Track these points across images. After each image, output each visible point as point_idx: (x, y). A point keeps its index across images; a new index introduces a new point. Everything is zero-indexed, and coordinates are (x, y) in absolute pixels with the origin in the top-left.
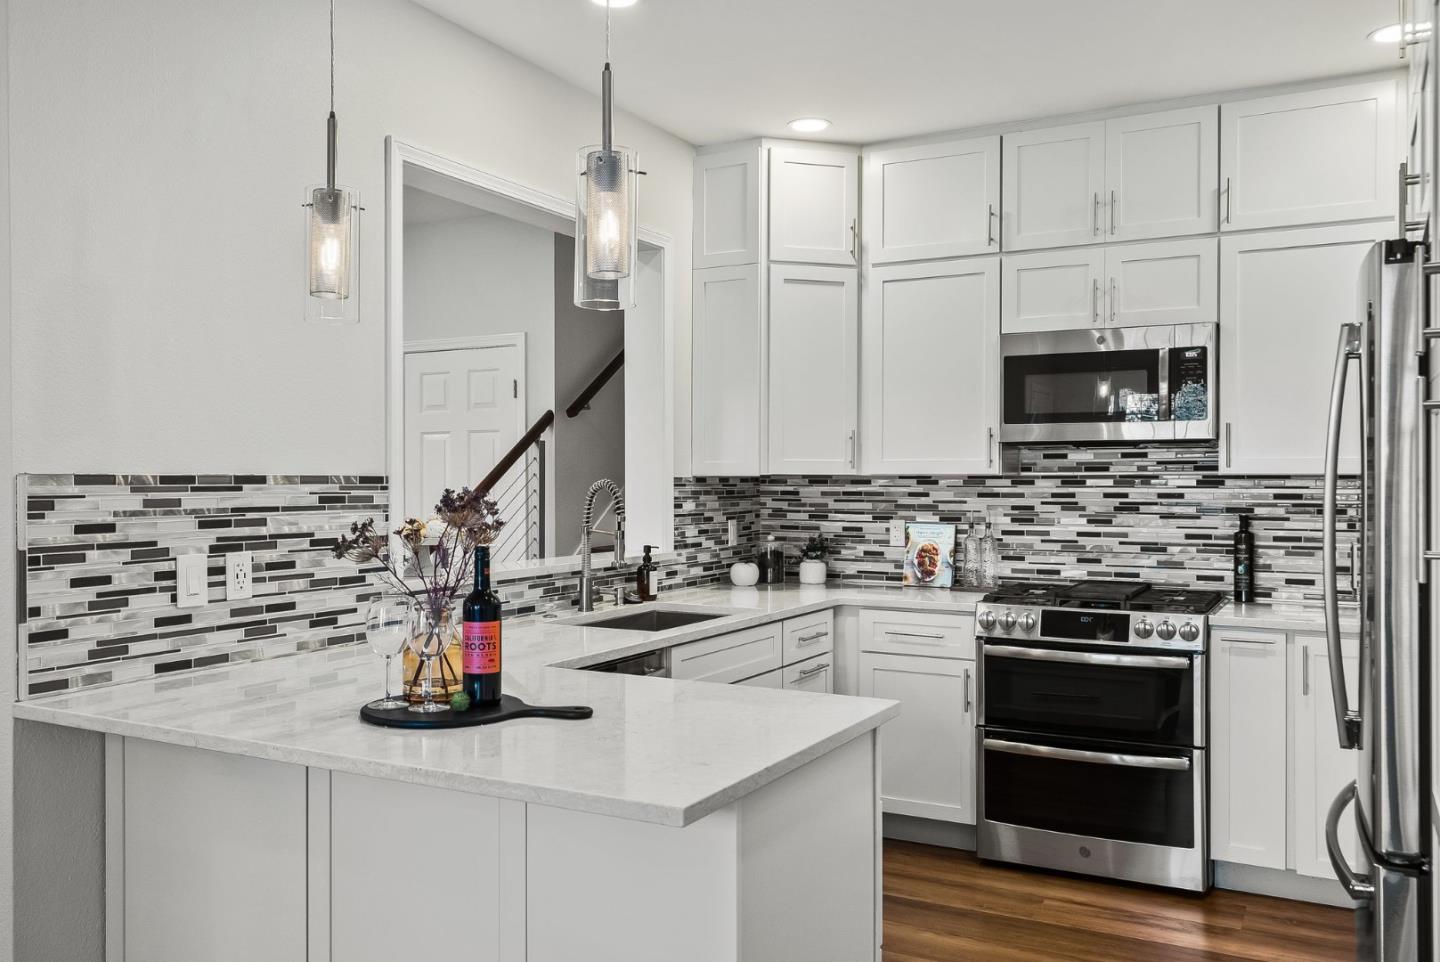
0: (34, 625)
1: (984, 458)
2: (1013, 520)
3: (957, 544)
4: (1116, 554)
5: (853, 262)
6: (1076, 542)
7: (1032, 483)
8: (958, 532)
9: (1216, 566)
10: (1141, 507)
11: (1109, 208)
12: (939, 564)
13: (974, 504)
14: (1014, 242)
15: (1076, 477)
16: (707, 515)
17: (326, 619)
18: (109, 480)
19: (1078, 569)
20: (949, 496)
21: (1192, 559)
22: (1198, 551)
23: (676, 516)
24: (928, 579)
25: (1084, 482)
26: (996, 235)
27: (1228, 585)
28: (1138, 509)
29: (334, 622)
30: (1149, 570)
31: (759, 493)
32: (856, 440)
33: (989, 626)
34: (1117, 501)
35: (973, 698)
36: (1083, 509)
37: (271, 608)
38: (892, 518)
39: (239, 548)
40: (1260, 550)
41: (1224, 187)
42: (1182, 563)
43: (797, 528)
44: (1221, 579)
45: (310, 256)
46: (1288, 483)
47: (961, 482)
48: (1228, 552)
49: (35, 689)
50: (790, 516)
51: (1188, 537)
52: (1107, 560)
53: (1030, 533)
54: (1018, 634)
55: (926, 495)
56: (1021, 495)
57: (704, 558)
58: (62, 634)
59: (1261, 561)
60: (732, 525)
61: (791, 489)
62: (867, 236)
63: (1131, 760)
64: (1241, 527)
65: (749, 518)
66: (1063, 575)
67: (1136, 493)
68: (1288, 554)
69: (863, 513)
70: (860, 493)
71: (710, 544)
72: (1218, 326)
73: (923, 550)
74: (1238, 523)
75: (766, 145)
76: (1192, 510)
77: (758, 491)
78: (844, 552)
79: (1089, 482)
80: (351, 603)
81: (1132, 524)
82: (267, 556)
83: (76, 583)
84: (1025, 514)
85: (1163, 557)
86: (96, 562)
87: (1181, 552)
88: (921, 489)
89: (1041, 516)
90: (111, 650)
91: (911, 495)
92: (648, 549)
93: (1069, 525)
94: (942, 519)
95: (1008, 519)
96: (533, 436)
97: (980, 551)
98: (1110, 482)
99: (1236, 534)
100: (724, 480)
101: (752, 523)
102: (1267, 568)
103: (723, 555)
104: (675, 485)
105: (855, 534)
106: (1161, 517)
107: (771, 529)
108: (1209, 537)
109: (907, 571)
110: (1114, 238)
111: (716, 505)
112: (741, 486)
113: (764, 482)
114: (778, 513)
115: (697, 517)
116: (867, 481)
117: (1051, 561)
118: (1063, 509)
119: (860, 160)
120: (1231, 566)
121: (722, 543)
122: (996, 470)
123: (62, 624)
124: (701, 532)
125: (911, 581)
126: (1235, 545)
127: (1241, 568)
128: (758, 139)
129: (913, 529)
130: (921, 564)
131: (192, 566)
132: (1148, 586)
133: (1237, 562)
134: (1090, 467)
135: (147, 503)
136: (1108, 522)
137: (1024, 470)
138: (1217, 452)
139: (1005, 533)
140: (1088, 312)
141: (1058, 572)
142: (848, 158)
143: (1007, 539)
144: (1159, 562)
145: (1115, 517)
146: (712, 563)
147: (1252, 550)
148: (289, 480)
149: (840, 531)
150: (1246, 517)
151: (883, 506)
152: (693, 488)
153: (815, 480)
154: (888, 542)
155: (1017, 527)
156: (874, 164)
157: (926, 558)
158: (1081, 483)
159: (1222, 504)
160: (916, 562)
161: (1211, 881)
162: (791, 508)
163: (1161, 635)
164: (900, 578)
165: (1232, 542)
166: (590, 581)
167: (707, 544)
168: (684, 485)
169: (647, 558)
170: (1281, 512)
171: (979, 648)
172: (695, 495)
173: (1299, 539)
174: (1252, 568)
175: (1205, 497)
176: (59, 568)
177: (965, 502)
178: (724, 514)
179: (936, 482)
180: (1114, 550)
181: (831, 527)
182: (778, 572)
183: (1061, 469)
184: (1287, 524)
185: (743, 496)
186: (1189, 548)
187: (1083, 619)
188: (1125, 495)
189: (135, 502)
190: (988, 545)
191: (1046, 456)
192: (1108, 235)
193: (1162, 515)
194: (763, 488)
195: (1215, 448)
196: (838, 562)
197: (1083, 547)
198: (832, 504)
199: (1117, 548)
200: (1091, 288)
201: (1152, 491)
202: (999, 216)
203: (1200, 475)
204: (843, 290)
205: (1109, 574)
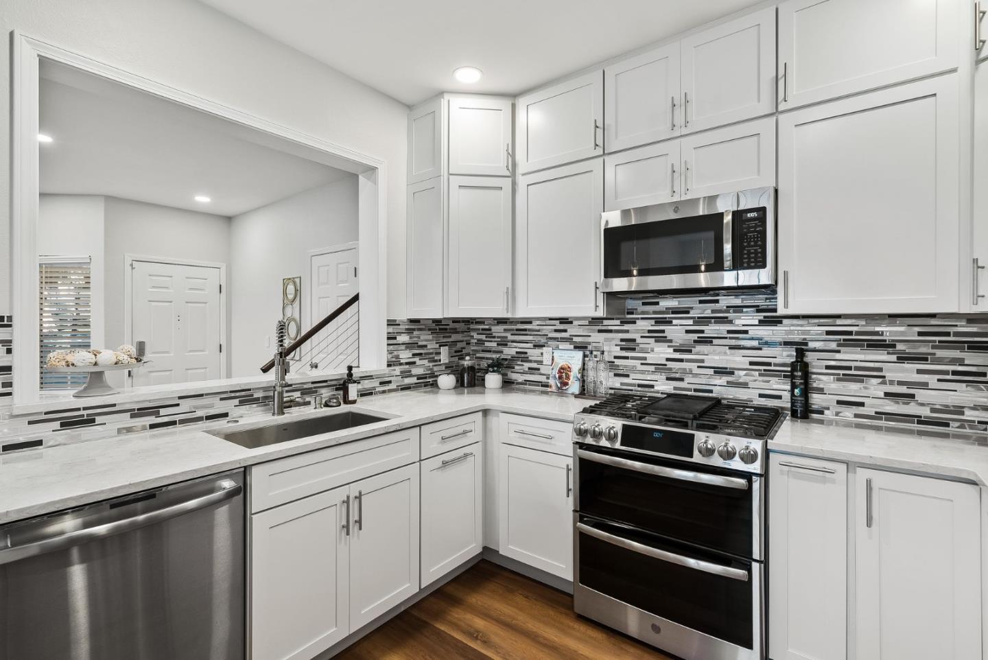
1: (594, 304)
2: (622, 349)
3: (583, 365)
4: (696, 375)
5: (508, 173)
6: (666, 365)
7: (635, 323)
8: (585, 356)
9: (775, 387)
10: (714, 340)
11: (683, 109)
12: (571, 378)
13: (596, 338)
14: (612, 145)
15: (666, 318)
16: (420, 343)
19: (667, 385)
20: (579, 332)
21: (755, 381)
22: (760, 375)
23: (388, 345)
24: (564, 388)
25: (671, 322)
26: (600, 142)
27: (785, 403)
28: (711, 342)
30: (720, 388)
31: (469, 330)
33: (583, 433)
34: (695, 336)
35: (572, 487)
36: (671, 341)
38: (544, 346)
40: (814, 376)
42: (747, 384)
43: (490, 351)
44: (779, 397)
46: (839, 322)
48: (785, 376)
50: (487, 344)
51: (751, 363)
52: (688, 379)
53: (633, 358)
54: (604, 443)
55: (565, 331)
56: (627, 331)
57: (417, 371)
59: (815, 385)
60: (444, 350)
61: (487, 327)
62: (518, 154)
64: (797, 357)
65: (460, 345)
66: (656, 388)
67: (710, 330)
68: (838, 380)
69: (527, 343)
70: (525, 330)
71: (424, 362)
72: (776, 191)
73: (562, 368)
74: (795, 354)
75: (446, 97)
76: (755, 343)
77: (469, 328)
78: (517, 367)
79: (675, 322)
81: (706, 353)
84: (631, 345)
85: (730, 379)
87: (746, 375)
88: (562, 327)
89: (641, 346)
91: (556, 331)
93: (661, 353)
94: (576, 347)
95: (618, 348)
97: (598, 369)
98: (691, 322)
99: (792, 362)
101: (464, 348)
102: (821, 391)
103: (435, 369)
104: (388, 325)
105: (523, 357)
106: (730, 348)
107: (472, 352)
108: (769, 364)
109: (552, 382)
110: (687, 131)
111: (429, 337)
112: (452, 325)
113: (472, 323)
115: (410, 345)
116: (530, 322)
117: (648, 378)
118: (656, 341)
119: (514, 106)
120: (788, 387)
121: (436, 361)
122: (603, 312)
124: (414, 355)
125: (554, 389)
126: (792, 371)
127: (797, 391)
128: (441, 94)
129: (556, 354)
130: (560, 377)
132: (717, 402)
133: (794, 386)
134: (676, 311)
136: (690, 351)
137: (628, 313)
138: (776, 298)
139: (615, 357)
140: (669, 191)
141: (652, 386)
142: (505, 105)
143: (617, 362)
144: (728, 382)
145: (695, 347)
146: (426, 374)
147: (806, 375)
149: (515, 354)
150: (801, 349)
151: (539, 338)
152: (407, 327)
153: (501, 321)
154: (542, 362)
155: (624, 354)
156: (522, 106)
157: (564, 372)
158: (669, 322)
159: (779, 339)
160: (557, 376)
162: (487, 339)
163: (721, 455)
164: (547, 386)
165: (789, 369)
167: (421, 362)
168: (399, 325)
169: (350, 375)
170: (833, 346)
171: (575, 451)
172: (409, 331)
173: (849, 368)
174: (806, 391)
175: (765, 333)
177: (590, 336)
178: (437, 343)
179: (571, 323)
180: (693, 372)
181: (509, 352)
182: (470, 380)
183: (655, 313)
184: (838, 356)
185: (455, 331)
186: (753, 372)
187: (656, 435)
188: (702, 332)
190: (602, 366)
191: (642, 303)
192: (683, 129)
193: (731, 348)
194: (472, 326)
195: (775, 292)
196: (514, 376)
197: (670, 369)
198: (510, 337)
199: (696, 371)
200: (670, 171)
201: (724, 328)
202: (601, 127)
203: (761, 316)
204: (502, 192)
205: (690, 390)
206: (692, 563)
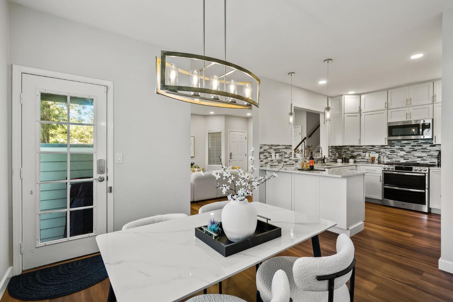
0: (260, 160)
1: (384, 142)
3: (379, 157)
4: (412, 158)
5: (359, 112)
6: (403, 156)
7: (394, 146)
8: (379, 154)
9: (434, 160)
11: (410, 101)
12: (375, 160)
13: (382, 150)
14: (390, 107)
15: (403, 145)
16: (333, 152)
17: (285, 162)
18: (266, 145)
19: (404, 161)
20: (378, 149)
21: (428, 159)
22: (430, 158)
23: (329, 151)
24: (373, 162)
26: (387, 106)
28: (417, 151)
29: (286, 162)
30: (419, 161)
31: (342, 149)
32: (360, 140)
33: (385, 168)
34: (412, 149)
35: (382, 180)
36: (405, 151)
37: (280, 160)
38: (366, 152)
39: (277, 153)
41: (434, 96)
42: (426, 160)
43: (348, 154)
44: (435, 163)
45: (289, 120)
47: (380, 147)
48: (436, 158)
49: (261, 166)
50: (347, 152)
51: (428, 155)
52: (410, 159)
53: (394, 155)
54: (390, 170)
55: (373, 149)
56: (392, 149)
57: (333, 158)
58: (263, 161)
60: (337, 153)
61: (347, 148)
62: (362, 108)
63: (414, 190)
64: (438, 153)
65: (340, 152)
66: (401, 162)
67: (416, 148)
69: (361, 152)
70: (360, 148)
71: (334, 156)
72: (433, 119)
73: (372, 157)
75: (343, 96)
76: (429, 151)
78: (357, 158)
79: (406, 146)
80: (288, 160)
81: (415, 153)
82: (280, 154)
83: (264, 156)
84: (393, 152)
85: (422, 159)
86: (266, 154)
87: (426, 158)
88: (372, 148)
89: (396, 152)
90: (266, 163)
91: (370, 149)
92: (325, 156)
93: (402, 153)
94: (376, 153)
95: (389, 153)
96: (303, 141)
97: (384, 158)
98: (411, 146)
99: (437, 155)
100: (336, 146)
103: (336, 158)
104: (328, 147)
105: (360, 155)
107: (344, 154)
108: (432, 155)
109: (369, 161)
110: (411, 106)
111: (335, 150)
112: (338, 147)
114: (345, 152)
115: (331, 152)
116: (361, 146)
117: (398, 159)
118: (401, 151)
119: (360, 96)
121: (336, 156)
122: (387, 144)
123: (263, 160)
124: (332, 154)
126: (438, 157)
129: (370, 154)
131: (273, 155)
132: (418, 163)
133: (438, 160)
134: (406, 144)
135: (270, 148)
136: (410, 153)
137: (392, 144)
138: (433, 141)
139: (389, 155)
140: (405, 118)
141: (400, 161)
142: (358, 96)
143: (389, 156)
144: (421, 160)
145: (412, 152)
148: (282, 145)
149: (356, 155)
150: (440, 152)
151: (365, 150)
153: (352, 146)
154: (366, 156)
155: (391, 154)
156: (363, 97)
157: (373, 159)
158: (405, 146)
159: (435, 150)
160: (371, 159)
161: (430, 211)
163: (419, 170)
166: (317, 160)
167: (333, 156)
168: (330, 147)
169: (324, 157)
171: (383, 172)
172: (331, 149)
175: (431, 148)
176: (263, 154)
179: (375, 147)
181: (355, 154)
182: (345, 161)
183: (400, 144)
185: (339, 149)
186: (428, 157)
187: (403, 168)
188: (414, 148)
189: (268, 147)
190: (385, 157)
191: (397, 142)
192: (409, 105)
193: (422, 152)
194: (342, 148)
195: (433, 139)
196: (356, 160)
197: (405, 157)
198: (355, 150)
199: (412, 157)
200: (406, 114)
201: (420, 147)
202: (387, 103)
203: (430, 145)
204: (358, 117)
205: (411, 162)
206: (411, 190)
